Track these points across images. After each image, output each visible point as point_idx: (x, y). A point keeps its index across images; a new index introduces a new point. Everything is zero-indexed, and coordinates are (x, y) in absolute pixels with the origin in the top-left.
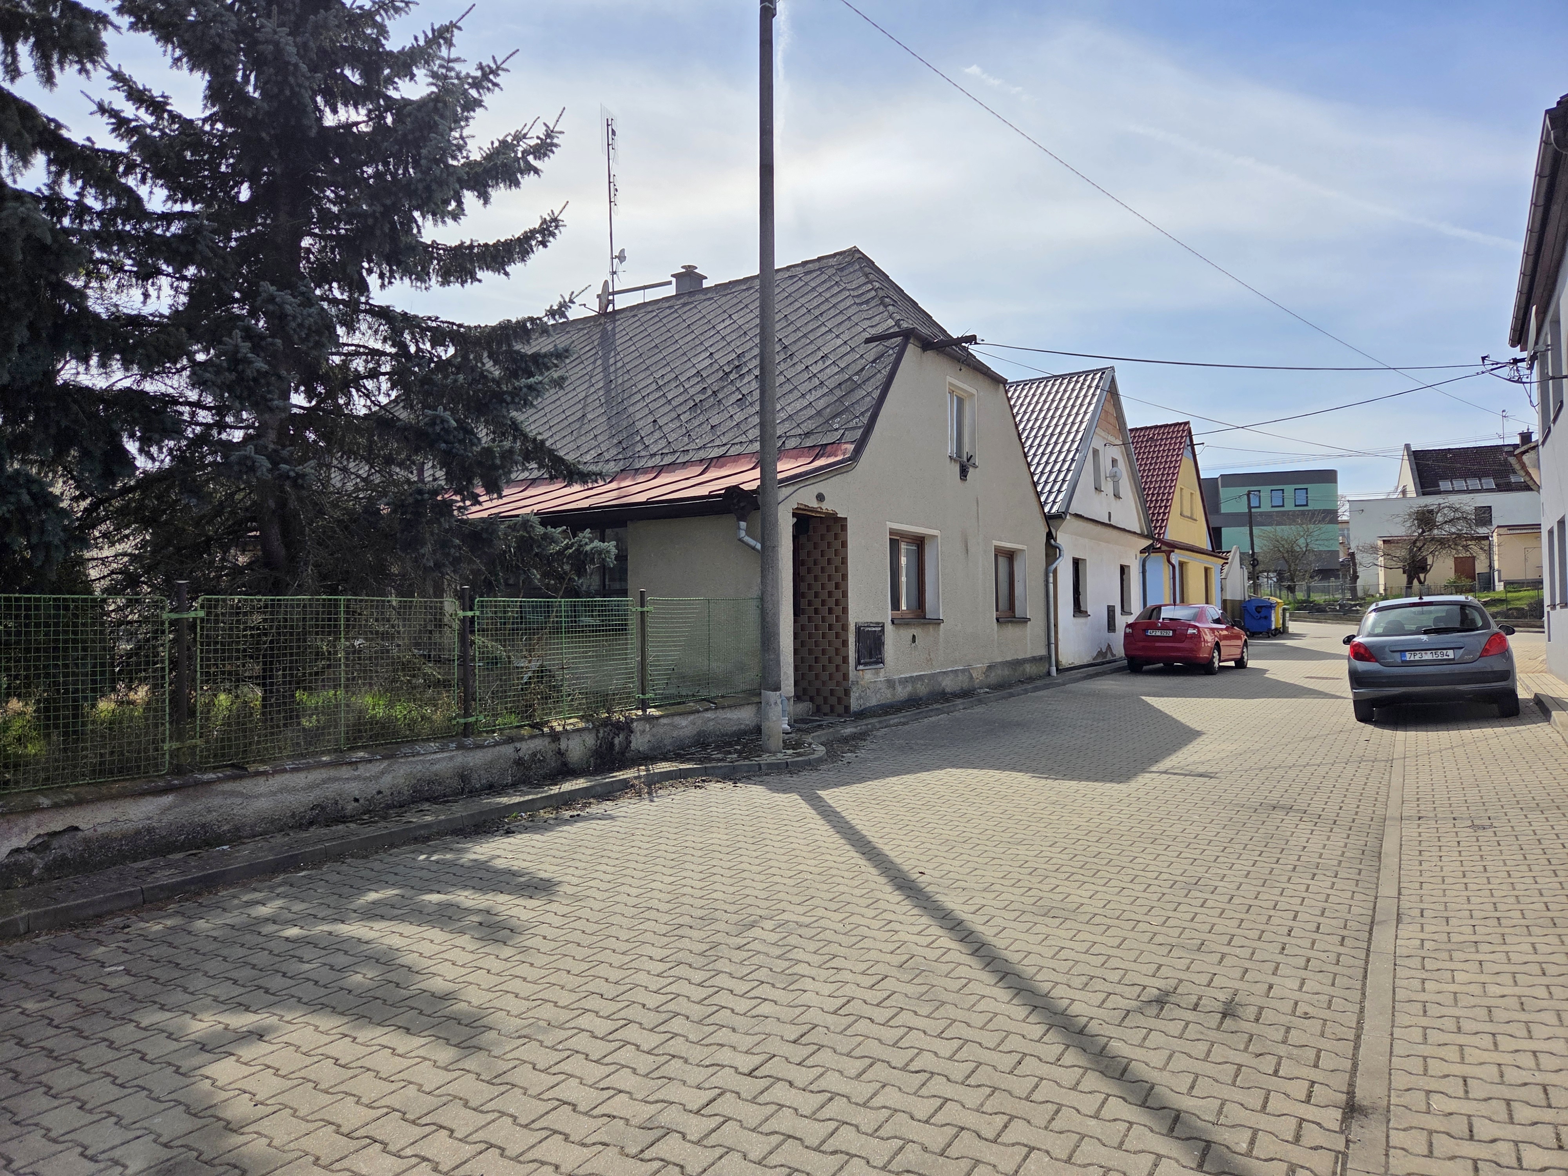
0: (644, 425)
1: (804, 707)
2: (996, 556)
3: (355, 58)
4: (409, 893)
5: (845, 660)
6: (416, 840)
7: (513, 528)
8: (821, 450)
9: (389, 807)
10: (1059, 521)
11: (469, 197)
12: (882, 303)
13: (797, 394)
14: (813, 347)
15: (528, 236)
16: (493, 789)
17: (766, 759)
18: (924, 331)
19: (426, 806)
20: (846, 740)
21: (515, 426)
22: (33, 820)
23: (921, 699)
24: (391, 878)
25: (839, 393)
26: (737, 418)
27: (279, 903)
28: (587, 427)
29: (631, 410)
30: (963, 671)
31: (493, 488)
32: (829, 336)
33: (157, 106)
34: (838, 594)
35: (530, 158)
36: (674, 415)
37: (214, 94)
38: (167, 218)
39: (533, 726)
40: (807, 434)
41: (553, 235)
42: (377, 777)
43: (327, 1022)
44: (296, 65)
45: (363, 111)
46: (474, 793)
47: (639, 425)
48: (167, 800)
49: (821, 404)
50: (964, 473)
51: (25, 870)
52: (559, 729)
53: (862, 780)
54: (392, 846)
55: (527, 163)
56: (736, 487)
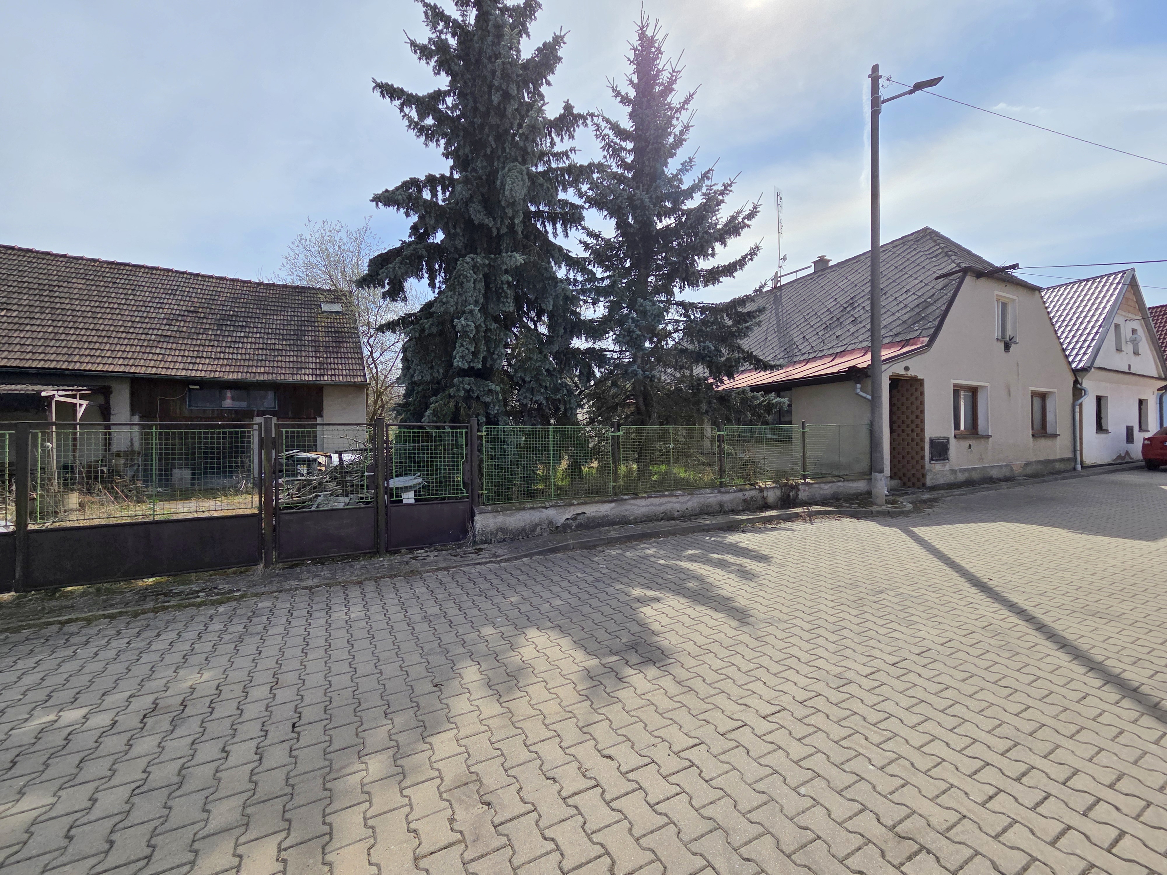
0: (798, 340)
1: (895, 482)
2: (1032, 397)
3: (668, 197)
4: (705, 553)
5: (923, 458)
6: (704, 530)
7: (738, 393)
8: (907, 342)
9: (692, 515)
10: (1084, 373)
11: (718, 246)
12: (947, 254)
13: (889, 313)
14: (899, 287)
15: (744, 258)
16: (734, 512)
17: (875, 508)
18: (979, 266)
19: (706, 516)
20: (925, 502)
21: (739, 347)
22: (572, 508)
23: (975, 481)
24: (697, 546)
25: (917, 310)
26: (852, 331)
27: (655, 549)
28: (768, 344)
29: (791, 333)
30: (1006, 466)
31: (731, 376)
32: (910, 279)
33: (597, 236)
34: (918, 421)
35: (746, 221)
36: (815, 333)
37: (618, 226)
38: (603, 279)
39: (751, 485)
40: (897, 335)
41: (756, 254)
42: (686, 503)
43: (683, 600)
44: (649, 206)
45: (672, 218)
46: (726, 513)
47: (796, 340)
48: (613, 505)
49: (906, 317)
50: (1007, 347)
51: (570, 526)
52: (763, 486)
53: (939, 524)
54: (694, 532)
55: (744, 223)
56: (854, 367)
